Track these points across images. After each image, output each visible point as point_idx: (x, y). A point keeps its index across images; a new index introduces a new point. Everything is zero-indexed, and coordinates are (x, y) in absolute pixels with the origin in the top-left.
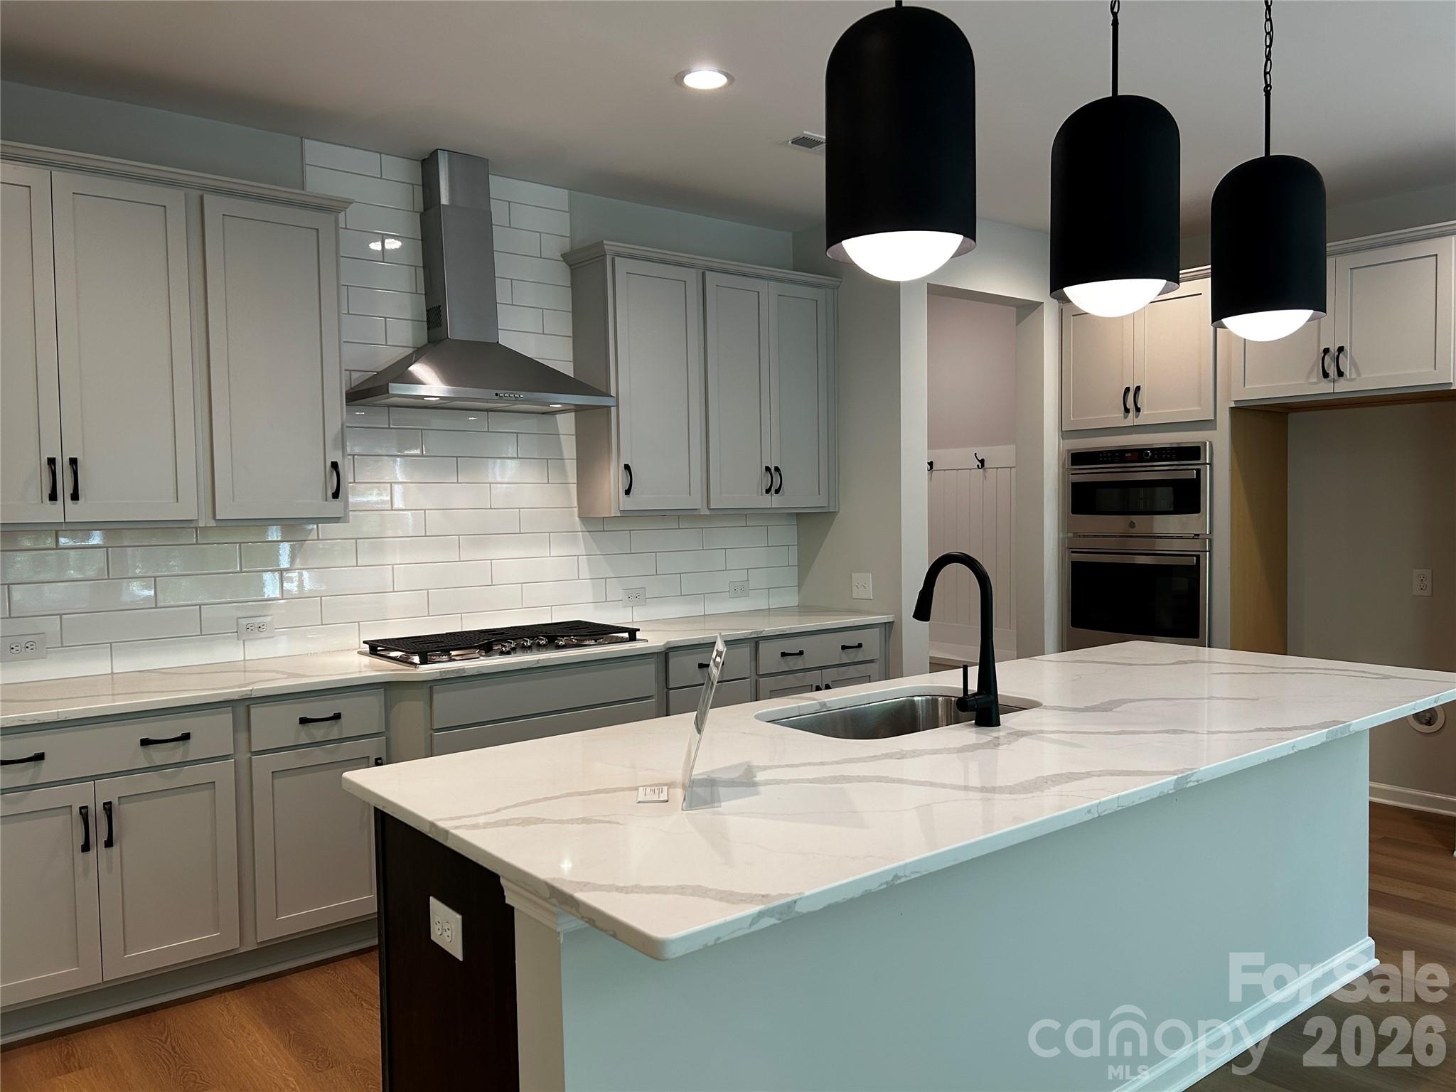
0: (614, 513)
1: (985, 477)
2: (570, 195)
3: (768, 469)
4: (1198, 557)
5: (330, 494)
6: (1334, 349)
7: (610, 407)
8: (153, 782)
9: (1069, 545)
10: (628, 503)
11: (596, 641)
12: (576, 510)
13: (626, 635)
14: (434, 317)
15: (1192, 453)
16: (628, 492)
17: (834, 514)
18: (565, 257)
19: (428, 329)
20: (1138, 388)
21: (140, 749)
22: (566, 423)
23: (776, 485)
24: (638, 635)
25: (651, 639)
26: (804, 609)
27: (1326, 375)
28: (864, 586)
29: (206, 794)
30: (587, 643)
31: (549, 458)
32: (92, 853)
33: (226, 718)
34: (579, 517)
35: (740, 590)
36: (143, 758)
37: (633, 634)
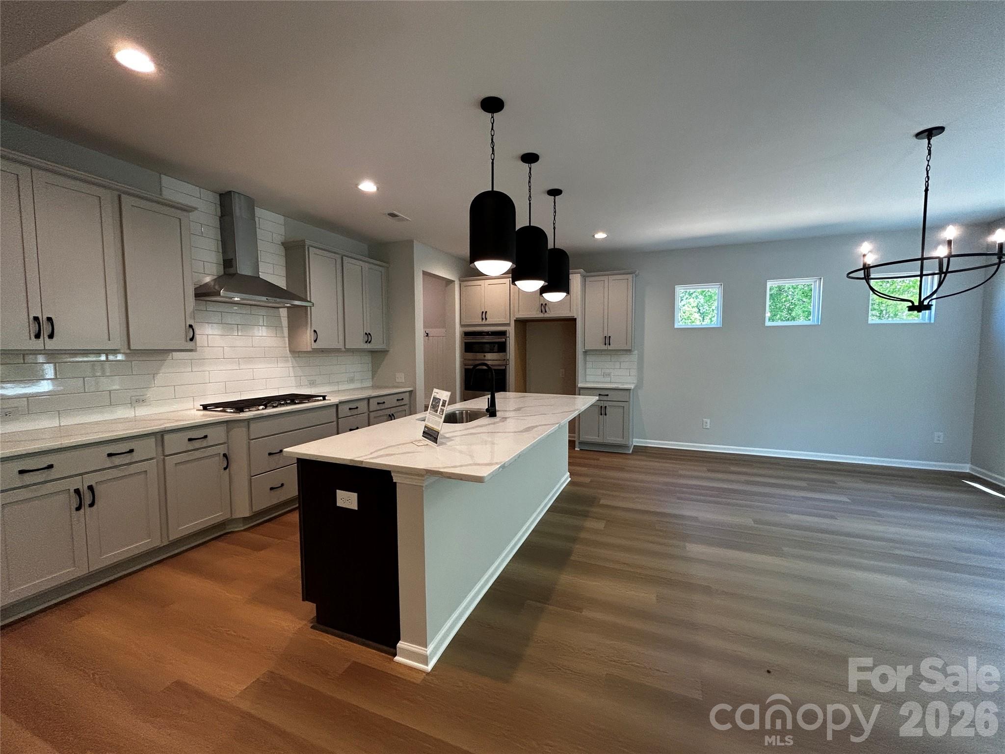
0: (309, 349)
1: (428, 340)
2: (285, 220)
3: (366, 334)
4: (505, 366)
5: (188, 338)
6: (544, 304)
7: (307, 306)
8: (115, 473)
9: (464, 363)
10: (315, 346)
11: (308, 401)
12: (288, 348)
13: (321, 398)
14: (228, 263)
15: (503, 333)
16: (315, 341)
17: (388, 351)
18: (283, 244)
19: (224, 268)
20: (486, 312)
21: (107, 459)
22: (283, 312)
23: (369, 340)
24: (327, 398)
25: (332, 399)
26: (374, 387)
27: (542, 312)
28: (400, 378)
29: (143, 476)
30: (304, 401)
31: (277, 327)
32: (82, 511)
33: (152, 441)
34: (289, 351)
35: (352, 380)
36: (108, 463)
37: (324, 398)
